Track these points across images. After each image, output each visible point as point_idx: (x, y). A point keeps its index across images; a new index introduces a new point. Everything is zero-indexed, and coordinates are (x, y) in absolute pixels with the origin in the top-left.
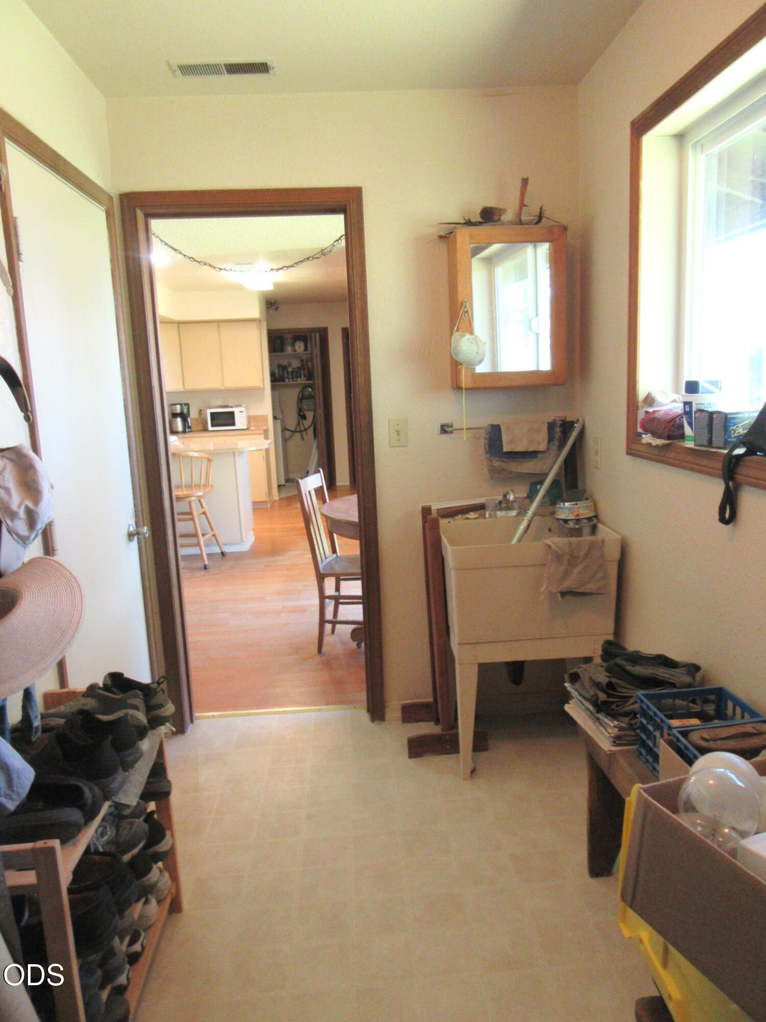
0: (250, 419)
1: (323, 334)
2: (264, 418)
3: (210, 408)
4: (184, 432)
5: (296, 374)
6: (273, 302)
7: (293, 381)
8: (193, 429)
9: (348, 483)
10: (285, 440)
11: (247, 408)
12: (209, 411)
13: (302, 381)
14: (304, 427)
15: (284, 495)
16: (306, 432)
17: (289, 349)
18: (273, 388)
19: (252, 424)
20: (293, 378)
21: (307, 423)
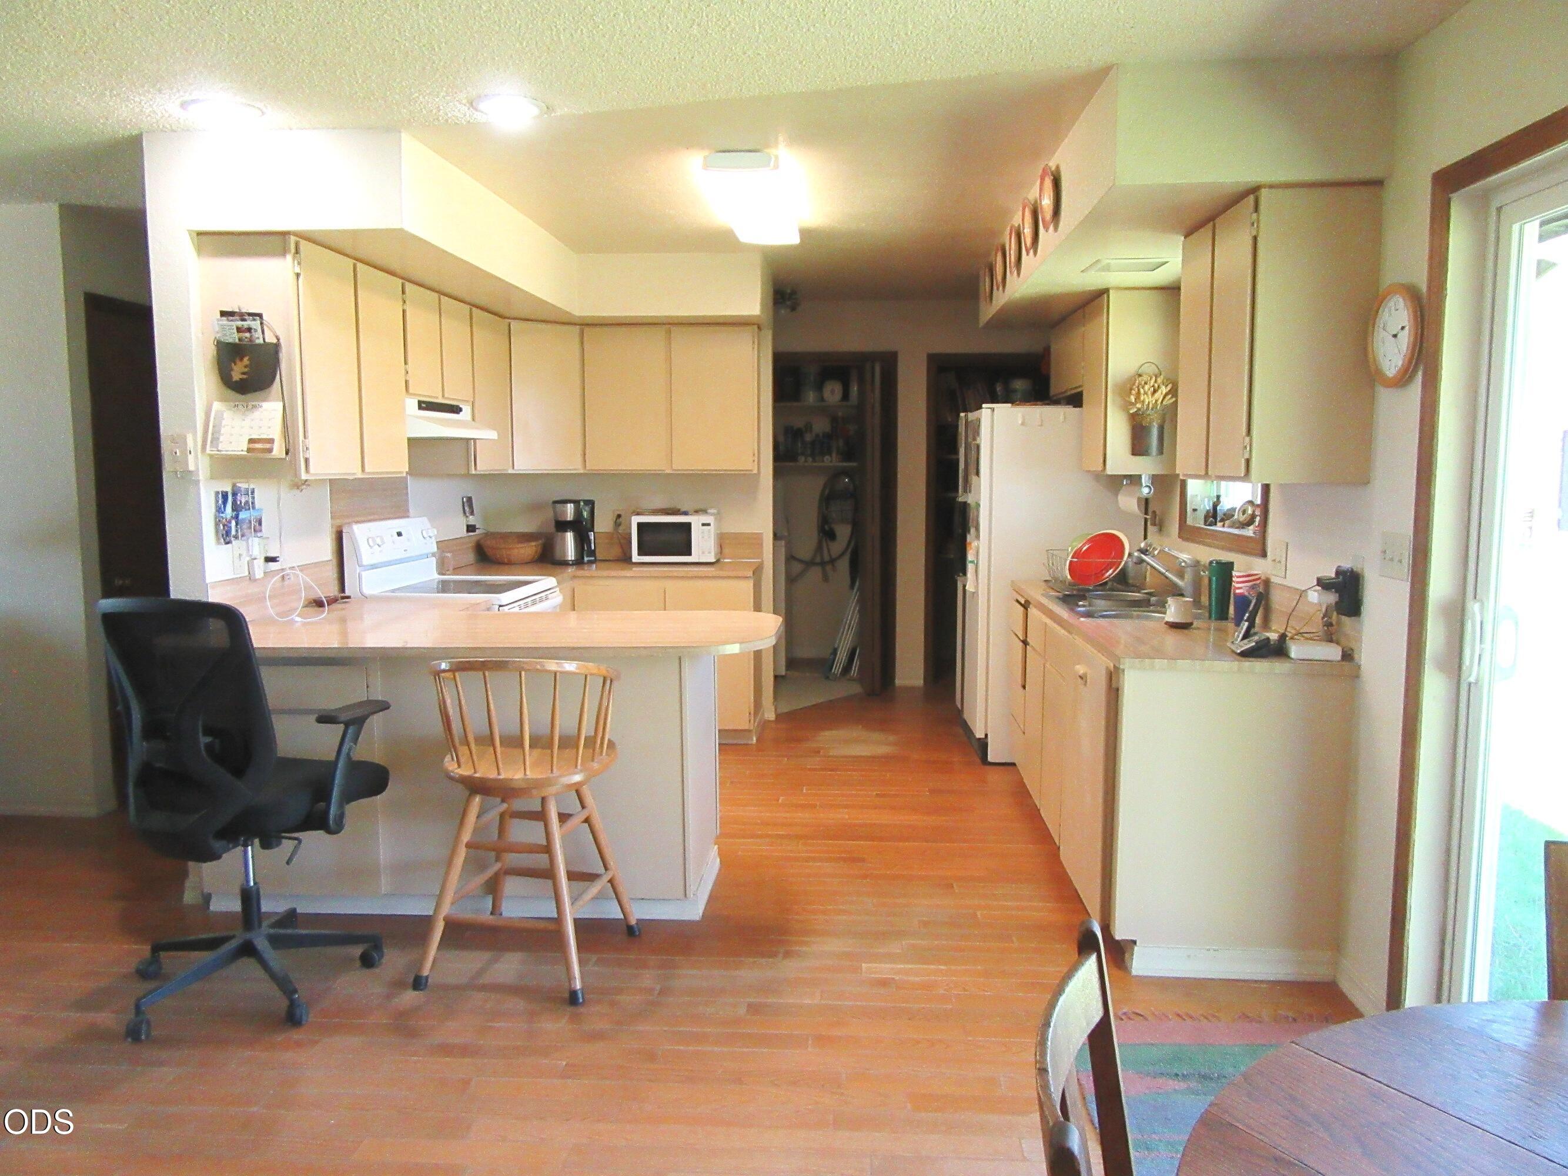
0: (723, 541)
1: (889, 362)
2: (755, 540)
3: (638, 514)
4: (579, 562)
5: (821, 446)
6: (789, 291)
7: (814, 461)
8: (599, 556)
9: (920, 682)
10: (791, 580)
11: (719, 517)
12: (635, 520)
13: (832, 461)
14: (830, 555)
15: (785, 708)
16: (833, 565)
17: (811, 397)
18: (777, 473)
19: (726, 551)
20: (813, 455)
21: (838, 546)
